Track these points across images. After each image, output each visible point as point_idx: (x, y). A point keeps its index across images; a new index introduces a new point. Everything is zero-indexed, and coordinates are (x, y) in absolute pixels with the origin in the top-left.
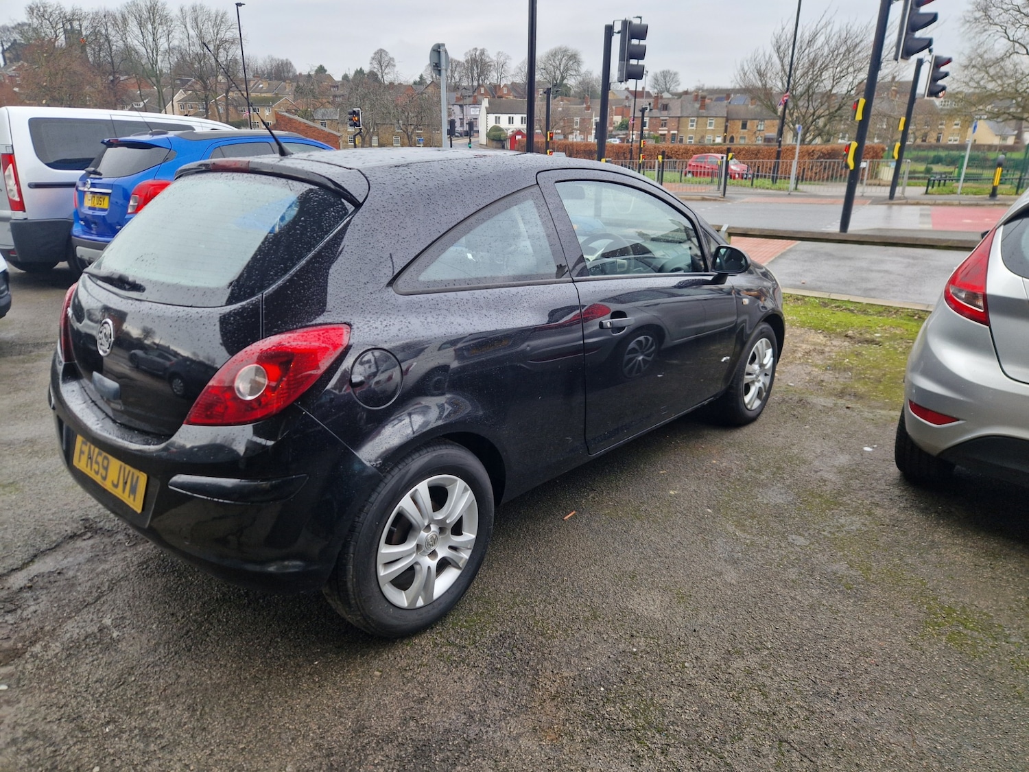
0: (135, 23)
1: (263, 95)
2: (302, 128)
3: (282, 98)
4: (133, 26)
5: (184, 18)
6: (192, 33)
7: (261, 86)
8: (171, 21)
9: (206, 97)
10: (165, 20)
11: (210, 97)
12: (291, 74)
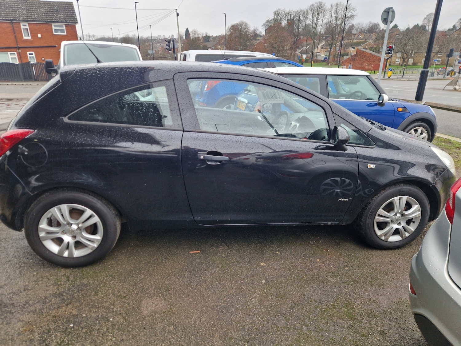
0: (311, 13)
1: (360, 41)
2: (368, 56)
3: (367, 42)
4: (310, 16)
5: (332, 8)
6: (333, 15)
7: (360, 37)
8: (326, 11)
9: (332, 43)
10: (324, 11)
11: (334, 43)
12: (378, 30)
